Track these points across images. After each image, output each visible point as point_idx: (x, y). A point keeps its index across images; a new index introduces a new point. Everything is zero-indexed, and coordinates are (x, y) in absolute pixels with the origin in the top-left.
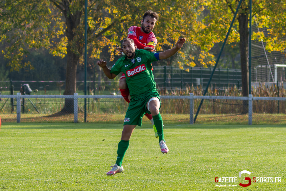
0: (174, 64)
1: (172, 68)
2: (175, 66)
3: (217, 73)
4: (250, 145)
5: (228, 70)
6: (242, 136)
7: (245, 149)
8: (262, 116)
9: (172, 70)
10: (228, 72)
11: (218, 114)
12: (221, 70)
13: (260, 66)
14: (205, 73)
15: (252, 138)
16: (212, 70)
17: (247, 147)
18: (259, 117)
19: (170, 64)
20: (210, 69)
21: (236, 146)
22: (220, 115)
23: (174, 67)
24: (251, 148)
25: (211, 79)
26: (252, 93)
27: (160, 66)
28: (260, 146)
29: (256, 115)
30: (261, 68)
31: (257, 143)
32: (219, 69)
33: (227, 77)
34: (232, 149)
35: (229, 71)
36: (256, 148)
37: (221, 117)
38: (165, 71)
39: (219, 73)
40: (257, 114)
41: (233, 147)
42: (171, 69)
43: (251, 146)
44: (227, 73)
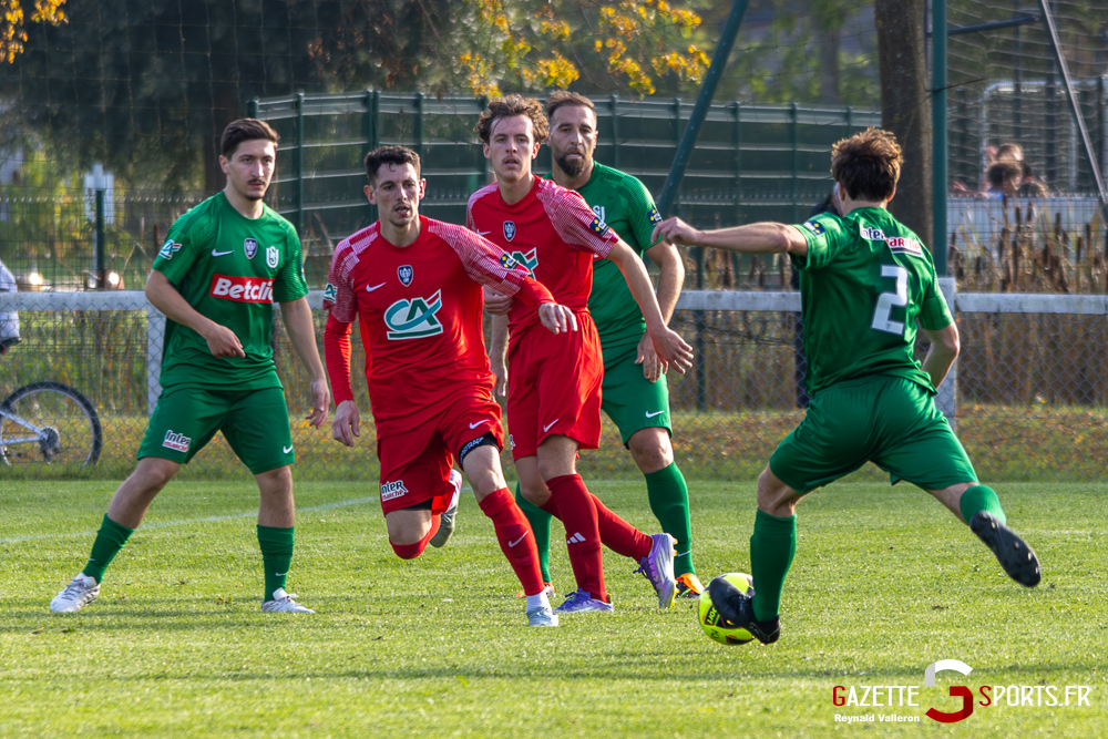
0: (435, 80)
1: (417, 103)
2: (441, 90)
3: (717, 131)
4: (936, 615)
5: (792, 113)
6: (885, 554)
7: (906, 641)
8: (1022, 422)
9: (418, 118)
10: (791, 126)
11: (725, 409)
12: (744, 118)
13: (1006, 87)
14: (639, 136)
15: (949, 568)
16: (686, 115)
17: (918, 632)
18: (1003, 424)
19: (405, 78)
20: (675, 109)
21: (845, 624)
22: (744, 416)
23: (429, 101)
24: (946, 632)
25: (677, 174)
26: (951, 266)
27: (334, 92)
28: (1005, 621)
29: (981, 411)
30: (1017, 100)
31: (990, 600)
32: (735, 111)
33: (789, 162)
34: (820, 641)
35: (802, 120)
36: (984, 635)
37: (748, 427)
38: (368, 124)
39: (734, 132)
40: (991, 409)
41: (826, 632)
42: (410, 111)
43: (945, 625)
44: (791, 133)
